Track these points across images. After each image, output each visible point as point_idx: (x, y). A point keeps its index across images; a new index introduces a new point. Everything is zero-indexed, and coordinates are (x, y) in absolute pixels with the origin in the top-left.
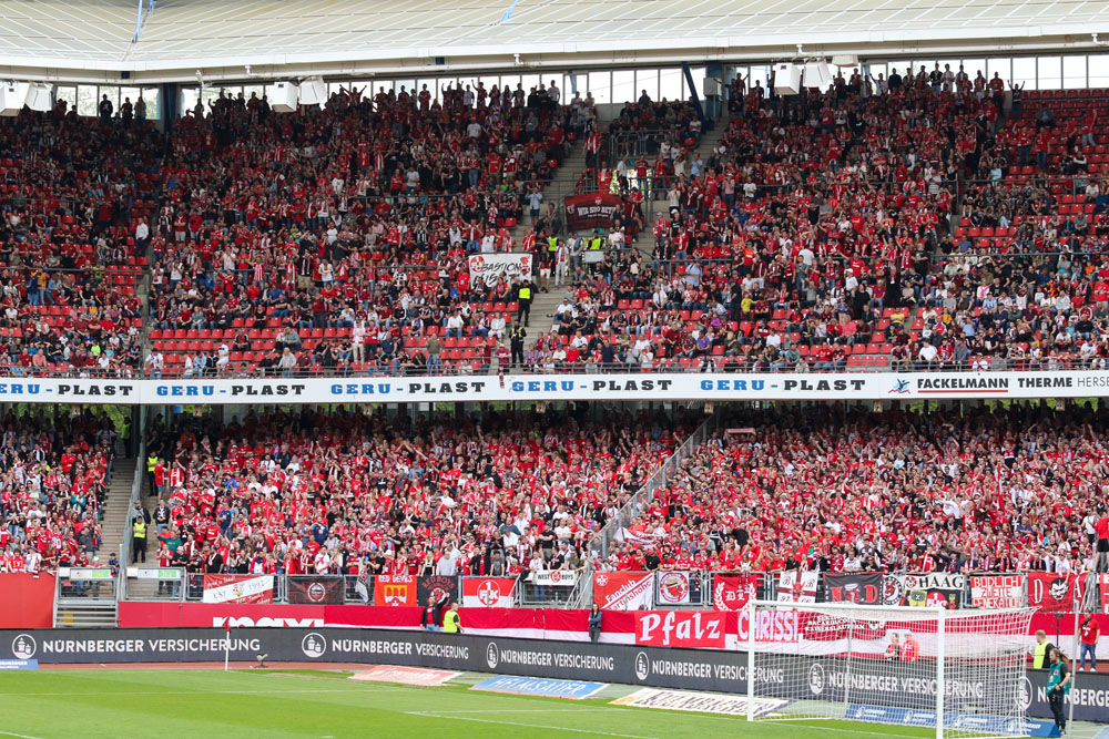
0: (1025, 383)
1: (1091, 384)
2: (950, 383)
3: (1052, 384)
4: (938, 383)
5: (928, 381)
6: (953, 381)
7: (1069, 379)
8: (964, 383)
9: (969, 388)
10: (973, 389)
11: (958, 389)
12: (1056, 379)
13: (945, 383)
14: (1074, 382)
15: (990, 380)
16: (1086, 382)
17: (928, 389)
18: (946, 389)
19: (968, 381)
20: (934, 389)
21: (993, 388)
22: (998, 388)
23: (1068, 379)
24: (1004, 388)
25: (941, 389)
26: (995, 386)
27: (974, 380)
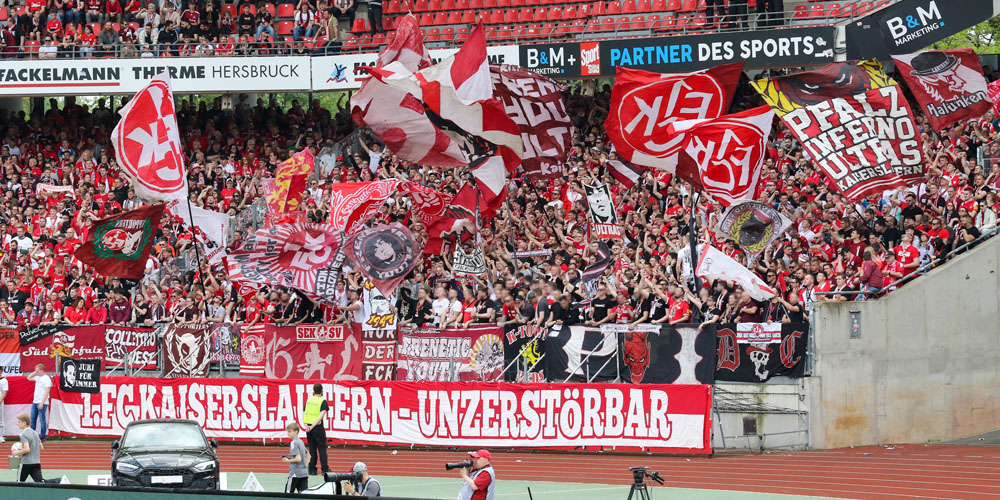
0: (141, 73)
1: (230, 74)
2: (40, 75)
3: (178, 74)
4: (24, 75)
5: (11, 71)
6: (46, 71)
7: (201, 70)
8: (60, 74)
9: (67, 81)
10: (73, 81)
11: (52, 82)
12: (183, 69)
13: (34, 74)
14: (208, 72)
15: (95, 70)
16: (223, 72)
17: (11, 82)
18: (35, 82)
19: (66, 71)
20: (20, 82)
21: (99, 80)
22: (106, 81)
23: (199, 68)
24: (113, 80)
25: (28, 82)
26: (102, 78)
27: (74, 70)
